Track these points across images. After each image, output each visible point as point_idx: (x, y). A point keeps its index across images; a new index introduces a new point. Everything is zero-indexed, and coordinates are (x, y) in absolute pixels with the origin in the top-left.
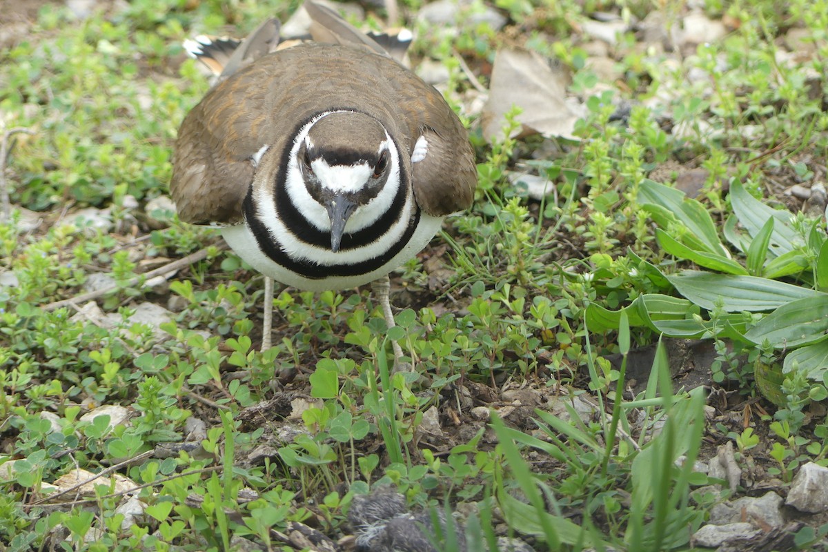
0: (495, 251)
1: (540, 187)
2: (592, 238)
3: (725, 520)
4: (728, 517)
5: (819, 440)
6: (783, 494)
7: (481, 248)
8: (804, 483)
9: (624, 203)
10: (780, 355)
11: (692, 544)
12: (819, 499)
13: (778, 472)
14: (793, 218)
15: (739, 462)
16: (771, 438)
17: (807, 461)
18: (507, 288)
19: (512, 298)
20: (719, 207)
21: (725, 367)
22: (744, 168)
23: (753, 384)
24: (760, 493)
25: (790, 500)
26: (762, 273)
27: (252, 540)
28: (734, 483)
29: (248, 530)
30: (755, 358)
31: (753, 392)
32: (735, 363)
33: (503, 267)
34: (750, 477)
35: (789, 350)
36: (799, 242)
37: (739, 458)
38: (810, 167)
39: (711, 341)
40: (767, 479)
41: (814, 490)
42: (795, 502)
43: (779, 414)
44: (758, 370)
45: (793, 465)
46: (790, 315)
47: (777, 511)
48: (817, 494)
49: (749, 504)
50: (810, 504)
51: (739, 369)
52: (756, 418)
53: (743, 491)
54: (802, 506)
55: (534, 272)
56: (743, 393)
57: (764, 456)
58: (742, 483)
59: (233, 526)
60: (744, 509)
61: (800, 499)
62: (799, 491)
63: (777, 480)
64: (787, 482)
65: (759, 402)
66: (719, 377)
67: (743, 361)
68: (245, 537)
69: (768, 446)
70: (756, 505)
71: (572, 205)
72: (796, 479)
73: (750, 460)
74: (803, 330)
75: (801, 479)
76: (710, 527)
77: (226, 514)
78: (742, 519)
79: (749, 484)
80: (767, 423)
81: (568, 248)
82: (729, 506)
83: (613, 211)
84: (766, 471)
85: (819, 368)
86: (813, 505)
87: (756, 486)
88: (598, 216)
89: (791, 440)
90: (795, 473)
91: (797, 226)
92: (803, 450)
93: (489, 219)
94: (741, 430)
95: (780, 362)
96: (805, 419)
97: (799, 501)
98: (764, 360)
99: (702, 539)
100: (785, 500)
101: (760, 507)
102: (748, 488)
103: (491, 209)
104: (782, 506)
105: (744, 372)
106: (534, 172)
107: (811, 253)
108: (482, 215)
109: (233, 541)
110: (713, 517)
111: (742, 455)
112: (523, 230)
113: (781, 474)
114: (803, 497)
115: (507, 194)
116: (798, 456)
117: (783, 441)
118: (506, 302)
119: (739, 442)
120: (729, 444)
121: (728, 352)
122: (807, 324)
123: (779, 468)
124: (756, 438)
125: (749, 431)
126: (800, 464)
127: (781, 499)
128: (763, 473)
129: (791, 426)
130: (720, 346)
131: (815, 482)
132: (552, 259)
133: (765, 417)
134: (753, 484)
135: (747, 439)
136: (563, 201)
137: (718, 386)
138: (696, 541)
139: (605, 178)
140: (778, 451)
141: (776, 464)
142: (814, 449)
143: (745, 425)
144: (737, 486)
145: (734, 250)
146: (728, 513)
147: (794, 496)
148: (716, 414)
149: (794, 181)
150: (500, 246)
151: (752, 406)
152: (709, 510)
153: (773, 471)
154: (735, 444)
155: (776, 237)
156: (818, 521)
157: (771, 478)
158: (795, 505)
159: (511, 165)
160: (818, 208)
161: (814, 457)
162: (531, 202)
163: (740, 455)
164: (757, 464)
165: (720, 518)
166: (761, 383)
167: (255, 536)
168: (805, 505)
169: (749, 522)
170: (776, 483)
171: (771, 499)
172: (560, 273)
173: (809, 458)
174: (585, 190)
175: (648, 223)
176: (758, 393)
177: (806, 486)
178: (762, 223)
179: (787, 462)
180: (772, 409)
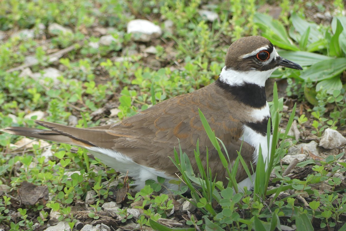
0: (194, 43)
1: (212, 16)
2: (235, 37)
3: (294, 153)
4: (296, 152)
5: (332, 119)
6: (318, 142)
7: (188, 42)
8: (327, 137)
9: (247, 22)
10: (315, 84)
11: (281, 163)
12: (333, 143)
13: (315, 133)
14: (318, 27)
15: (299, 129)
16: (312, 118)
17: (327, 128)
18: (200, 59)
19: (202, 63)
20: (287, 22)
21: (292, 90)
22: (297, 6)
23: (303, 96)
24: (308, 141)
25: (321, 144)
26: (306, 50)
27: (99, 166)
28: (297, 138)
29: (96, 162)
30: (305, 86)
31: (304, 100)
32: (296, 88)
33: (198, 50)
34: (304, 135)
35: (318, 82)
36: (321, 37)
37: (299, 127)
38: (324, 6)
39: (285, 79)
40: (311, 136)
41: (331, 140)
42: (323, 145)
43: (315, 108)
44: (305, 90)
45: (322, 130)
46: (318, 67)
47: (315, 149)
48: (332, 141)
49: (304, 146)
50: (329, 146)
51: (298, 90)
52: (305, 111)
53: (301, 141)
54: (326, 147)
55: (211, 52)
56: (299, 100)
57: (309, 126)
58: (301, 137)
59: (91, 160)
60: (302, 148)
61: (325, 144)
62: (324, 140)
63: (315, 136)
64: (319, 136)
65: (306, 104)
66: (289, 94)
67: (300, 87)
68: (96, 165)
69: (310, 122)
70: (307, 146)
71: (225, 24)
72: (323, 135)
73: (304, 128)
74: (324, 74)
75: (325, 135)
76: (288, 156)
77: (88, 155)
78: (301, 153)
79: (304, 138)
80: (310, 112)
81: (224, 42)
82: (296, 147)
83: (243, 25)
84: (310, 132)
85: (331, 89)
86: (331, 146)
87: (306, 139)
88: (237, 28)
89: (320, 119)
90: (323, 132)
91: (320, 30)
92: (325, 123)
93: (191, 30)
94: (299, 116)
95: (314, 87)
96: (325, 110)
97: (324, 145)
98: (308, 86)
99: (285, 161)
100: (319, 144)
101: (309, 147)
102: (303, 140)
103: (192, 26)
104: (318, 147)
105: (300, 91)
106: (209, 10)
107: (326, 41)
108: (188, 28)
109: (90, 167)
110: (289, 152)
111: (300, 126)
112: (206, 34)
113: (317, 133)
114: (326, 143)
115: (199, 19)
116: (323, 125)
117: (317, 120)
118: (200, 64)
119: (299, 120)
120: (295, 121)
121: (293, 83)
122: (325, 71)
123: (316, 131)
124: (306, 119)
125: (303, 116)
126: (325, 129)
127: (317, 144)
128: (309, 133)
129: (320, 113)
130: (289, 81)
131: (331, 136)
132: (218, 46)
133: (309, 110)
134: (305, 138)
135: (303, 119)
136: (222, 22)
137: (289, 97)
138: (283, 162)
139: (239, 12)
140: (315, 124)
141: (314, 129)
142: (330, 123)
143: (301, 113)
144: (298, 139)
145: (294, 41)
146: (296, 150)
147: (323, 142)
148: (289, 109)
149: (317, 11)
150: (196, 41)
151: (304, 106)
152: (288, 149)
153: (314, 132)
154: (297, 122)
155: (311, 35)
156: (333, 153)
157: (312, 135)
158: (323, 146)
159: (200, 7)
160: (328, 23)
161: (330, 126)
162: (209, 23)
163: (299, 126)
164: (306, 130)
165: (292, 152)
166: (307, 96)
167: (100, 164)
168: (327, 146)
169: (304, 154)
170: (315, 137)
171: (313, 144)
172: (222, 52)
173: (328, 126)
174: (231, 17)
175: (258, 30)
176: (306, 100)
177: (327, 138)
178: (305, 29)
179: (319, 128)
180: (312, 107)
